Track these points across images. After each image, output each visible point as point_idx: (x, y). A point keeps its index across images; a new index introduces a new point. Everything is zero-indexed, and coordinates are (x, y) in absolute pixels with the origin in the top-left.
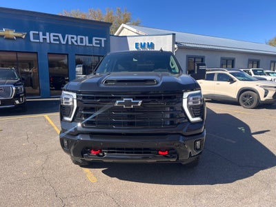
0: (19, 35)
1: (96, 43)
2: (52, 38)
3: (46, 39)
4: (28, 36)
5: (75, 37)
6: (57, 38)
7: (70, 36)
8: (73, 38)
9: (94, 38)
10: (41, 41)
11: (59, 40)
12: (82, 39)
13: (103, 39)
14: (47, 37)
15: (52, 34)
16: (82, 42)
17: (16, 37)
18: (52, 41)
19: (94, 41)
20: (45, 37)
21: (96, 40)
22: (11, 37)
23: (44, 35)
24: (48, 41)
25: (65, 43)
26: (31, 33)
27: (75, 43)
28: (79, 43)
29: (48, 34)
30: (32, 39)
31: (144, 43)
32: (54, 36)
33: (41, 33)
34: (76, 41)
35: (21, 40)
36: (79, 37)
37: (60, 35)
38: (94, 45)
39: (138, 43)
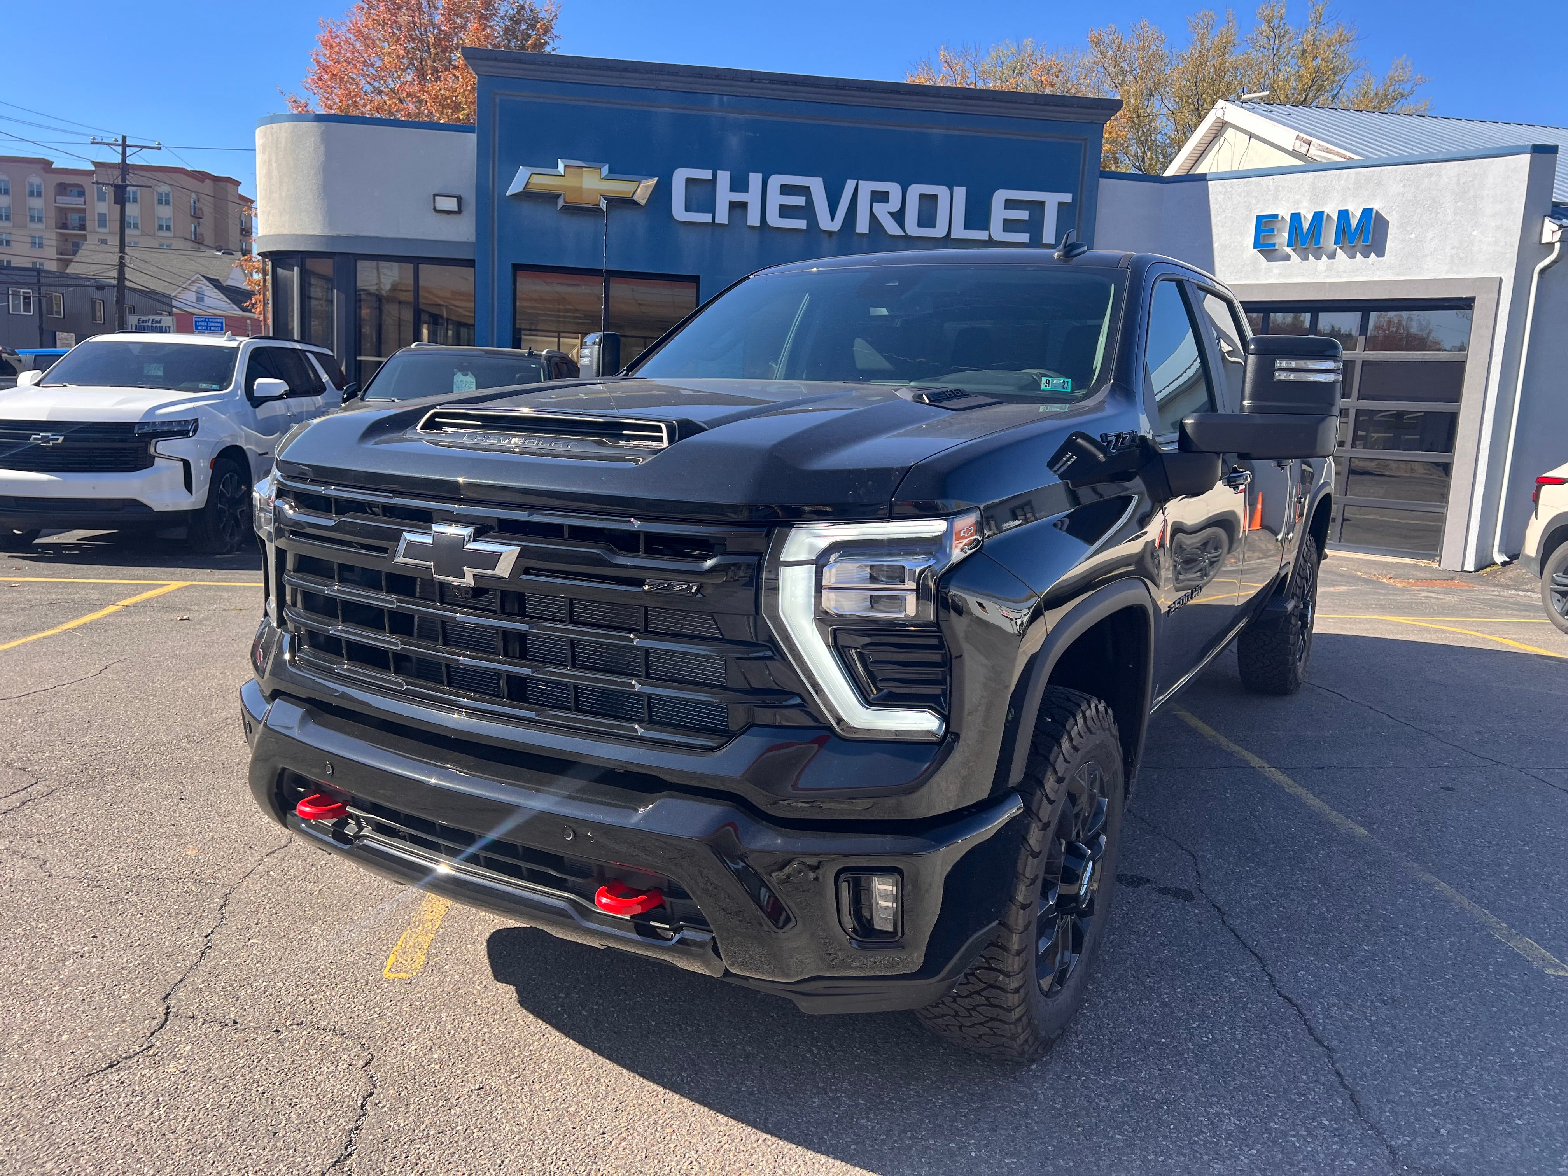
0: (620, 188)
1: (1009, 225)
2: (775, 199)
3: (744, 206)
4: (662, 192)
5: (894, 189)
6: (800, 201)
7: (867, 187)
8: (880, 197)
9: (1000, 196)
10: (722, 216)
11: (808, 212)
12: (929, 202)
13: (1052, 200)
14: (752, 197)
15: (776, 181)
16: (927, 219)
17: (610, 200)
18: (774, 220)
19: (998, 213)
20: (739, 197)
21: (1010, 204)
22: (588, 200)
23: (739, 184)
24: (754, 219)
25: (836, 226)
26: (680, 176)
27: (892, 228)
28: (912, 228)
29: (755, 179)
30: (679, 211)
31: (1318, 216)
32: (786, 190)
33: (724, 178)
34: (899, 217)
35: (629, 215)
36: (916, 190)
37: (816, 185)
38: (997, 232)
39: (1276, 216)
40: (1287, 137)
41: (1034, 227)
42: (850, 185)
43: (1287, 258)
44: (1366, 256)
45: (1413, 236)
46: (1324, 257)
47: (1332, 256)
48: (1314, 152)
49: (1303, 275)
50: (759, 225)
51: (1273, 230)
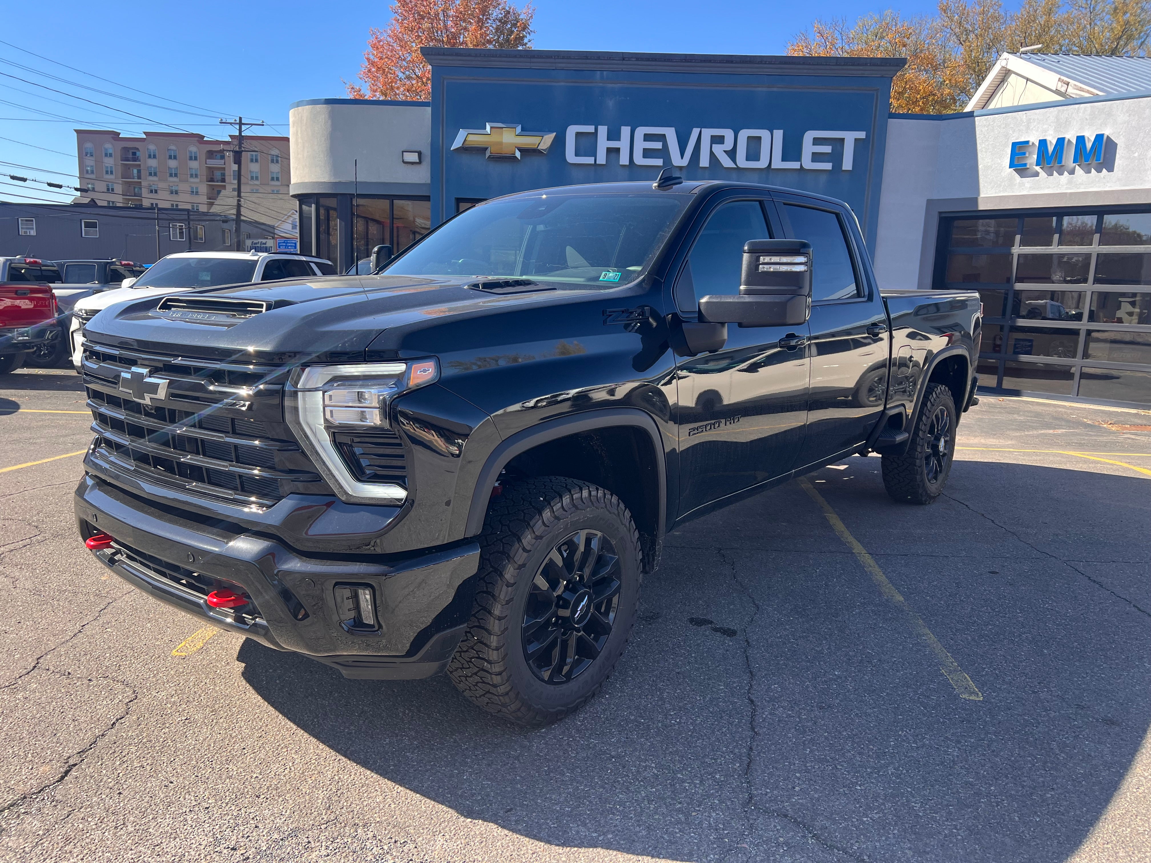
0: (529, 141)
1: (816, 157)
2: (640, 145)
3: (617, 150)
4: (559, 143)
5: (728, 134)
6: (658, 145)
7: (708, 133)
8: (718, 140)
9: (809, 136)
10: (602, 159)
11: (664, 153)
12: (754, 142)
13: (850, 137)
14: (623, 144)
15: (641, 131)
16: (753, 154)
17: (524, 151)
18: (639, 160)
19: (808, 148)
20: (613, 144)
21: (817, 141)
22: (506, 151)
23: (615, 135)
24: (624, 160)
25: (684, 162)
26: (572, 131)
27: (726, 162)
28: (742, 162)
29: (625, 131)
30: (571, 157)
31: (1061, 141)
32: (648, 138)
33: (603, 130)
34: (732, 154)
35: (535, 161)
36: (744, 134)
37: (670, 133)
38: (807, 163)
39: (1028, 142)
40: (1051, 79)
41: (836, 157)
42: (695, 132)
43: (1037, 174)
44: (1099, 171)
45: (1136, 155)
46: (1066, 173)
47: (1072, 172)
48: (1071, 91)
49: (1049, 188)
50: (628, 164)
51: (1024, 154)
